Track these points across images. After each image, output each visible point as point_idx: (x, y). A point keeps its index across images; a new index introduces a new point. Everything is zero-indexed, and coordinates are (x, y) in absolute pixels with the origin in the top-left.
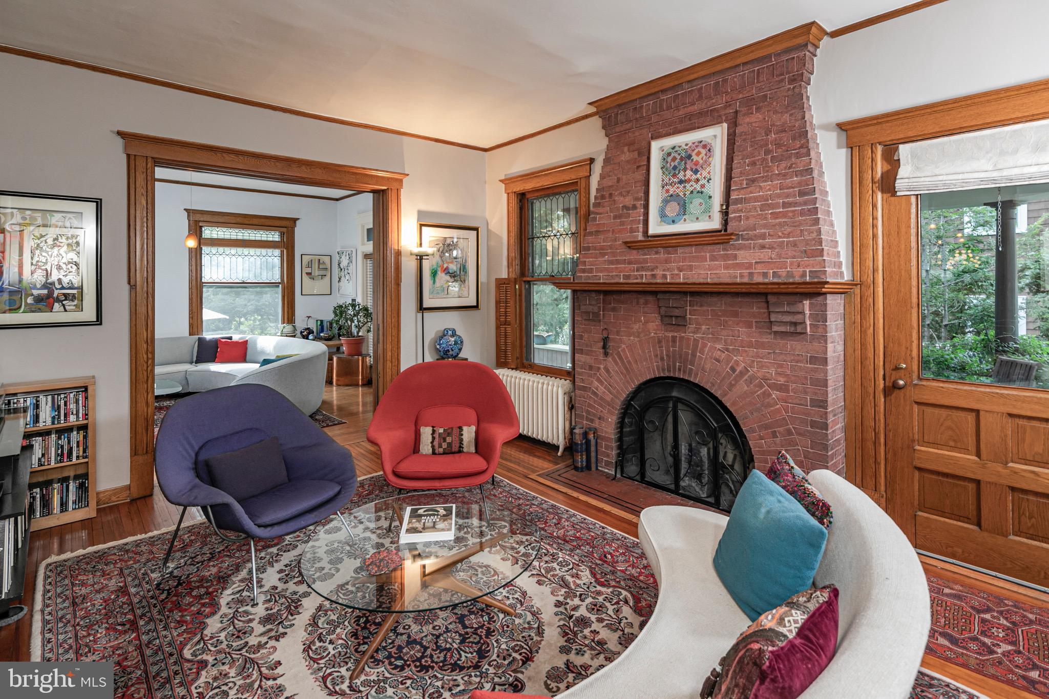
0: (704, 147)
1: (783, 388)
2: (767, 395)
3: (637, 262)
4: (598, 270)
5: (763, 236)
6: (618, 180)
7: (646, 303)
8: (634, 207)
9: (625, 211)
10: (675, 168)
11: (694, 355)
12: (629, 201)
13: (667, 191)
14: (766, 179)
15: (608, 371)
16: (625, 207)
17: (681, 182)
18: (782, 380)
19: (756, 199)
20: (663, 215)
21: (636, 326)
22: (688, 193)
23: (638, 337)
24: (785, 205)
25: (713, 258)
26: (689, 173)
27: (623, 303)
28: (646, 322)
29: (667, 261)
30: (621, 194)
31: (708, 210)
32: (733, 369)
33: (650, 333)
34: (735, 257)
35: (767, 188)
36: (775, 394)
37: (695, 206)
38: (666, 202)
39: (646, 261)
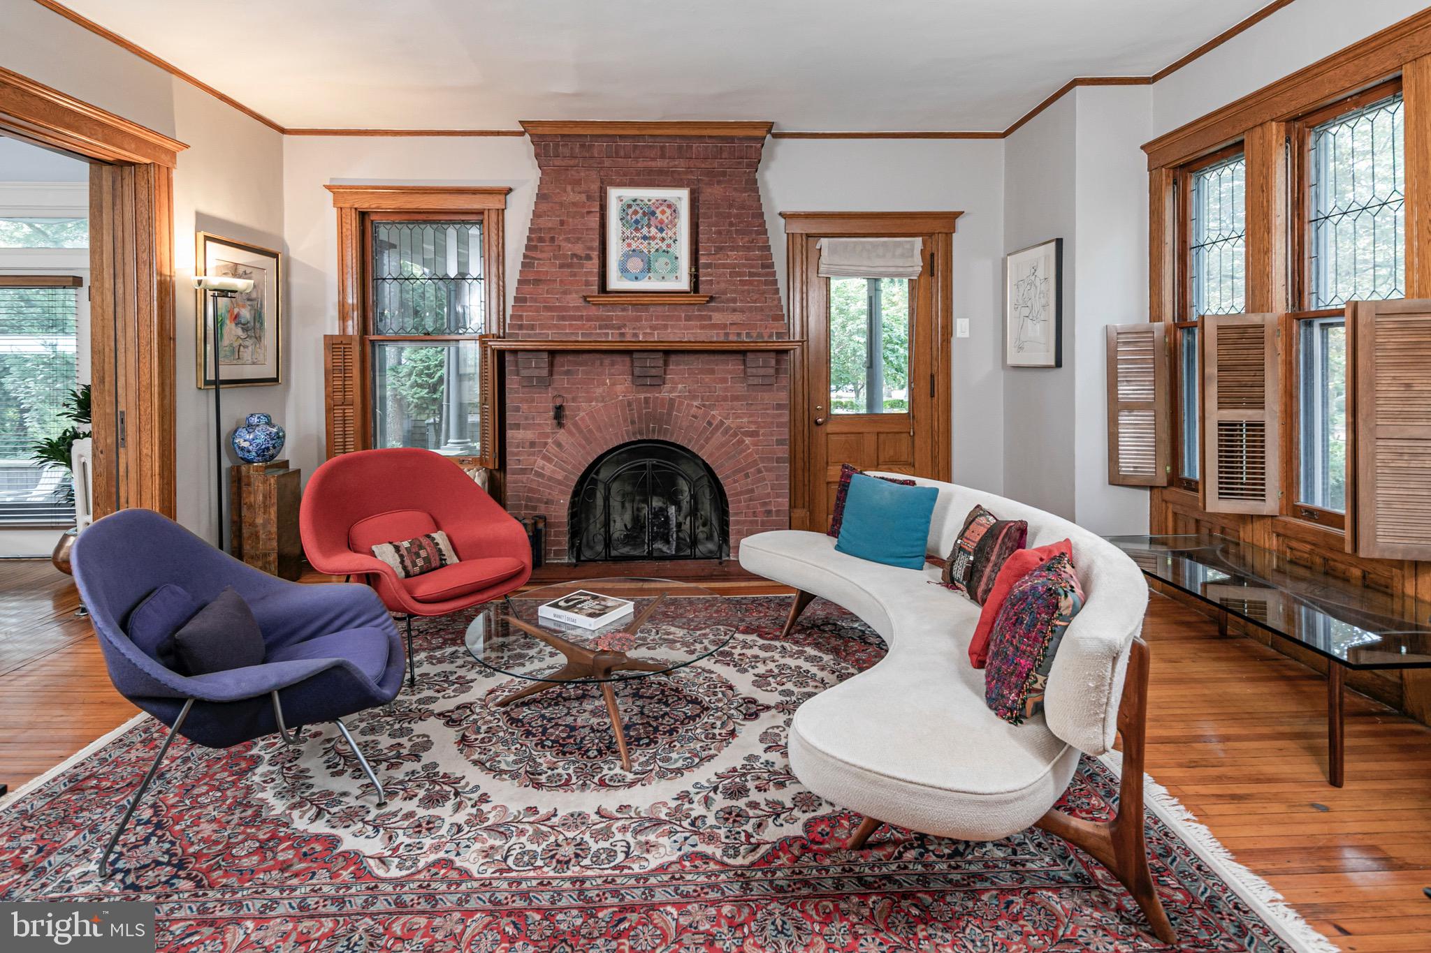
0: (669, 206)
1: (753, 434)
2: (741, 442)
3: (598, 318)
4: (542, 327)
5: (734, 300)
6: (562, 223)
7: (613, 364)
8: (589, 258)
9: (575, 260)
10: (637, 222)
11: (669, 414)
12: (579, 249)
13: (629, 245)
14: (733, 249)
15: (559, 445)
16: (574, 255)
17: (645, 238)
18: (753, 428)
19: (724, 266)
20: (624, 270)
21: (599, 391)
22: (653, 250)
23: (603, 401)
24: (751, 274)
25: (688, 318)
26: (653, 230)
27: (581, 364)
28: (613, 384)
29: (638, 319)
30: (567, 240)
31: (675, 269)
32: (710, 423)
33: (618, 396)
34: (710, 318)
35: (733, 257)
36: (748, 440)
37: (660, 264)
38: (626, 257)
39: (610, 318)
